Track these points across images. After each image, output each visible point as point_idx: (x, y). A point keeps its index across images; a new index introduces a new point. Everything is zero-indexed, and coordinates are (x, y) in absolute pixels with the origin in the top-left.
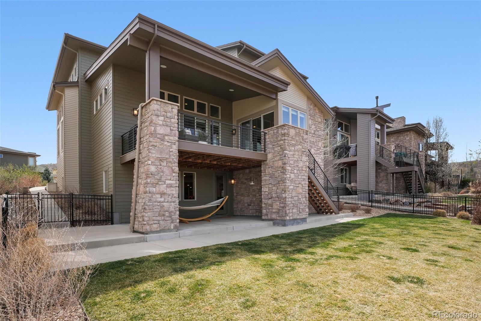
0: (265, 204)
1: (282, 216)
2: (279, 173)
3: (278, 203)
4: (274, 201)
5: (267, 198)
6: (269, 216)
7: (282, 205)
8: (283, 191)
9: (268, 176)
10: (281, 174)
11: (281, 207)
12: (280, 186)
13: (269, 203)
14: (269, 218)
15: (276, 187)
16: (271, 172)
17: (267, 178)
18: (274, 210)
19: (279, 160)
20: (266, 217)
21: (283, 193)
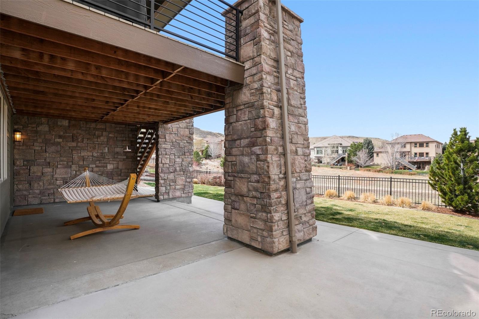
0: (164, 179)
1: (189, 192)
2: (184, 143)
3: (183, 178)
4: (177, 175)
5: (168, 171)
6: (170, 194)
7: (188, 180)
8: (190, 164)
9: (169, 143)
10: (188, 144)
11: (188, 182)
12: (186, 158)
13: (171, 178)
14: (171, 196)
15: (181, 159)
16: (174, 140)
17: (168, 146)
18: (178, 187)
19: (185, 128)
20: (166, 197)
21: (190, 167)
